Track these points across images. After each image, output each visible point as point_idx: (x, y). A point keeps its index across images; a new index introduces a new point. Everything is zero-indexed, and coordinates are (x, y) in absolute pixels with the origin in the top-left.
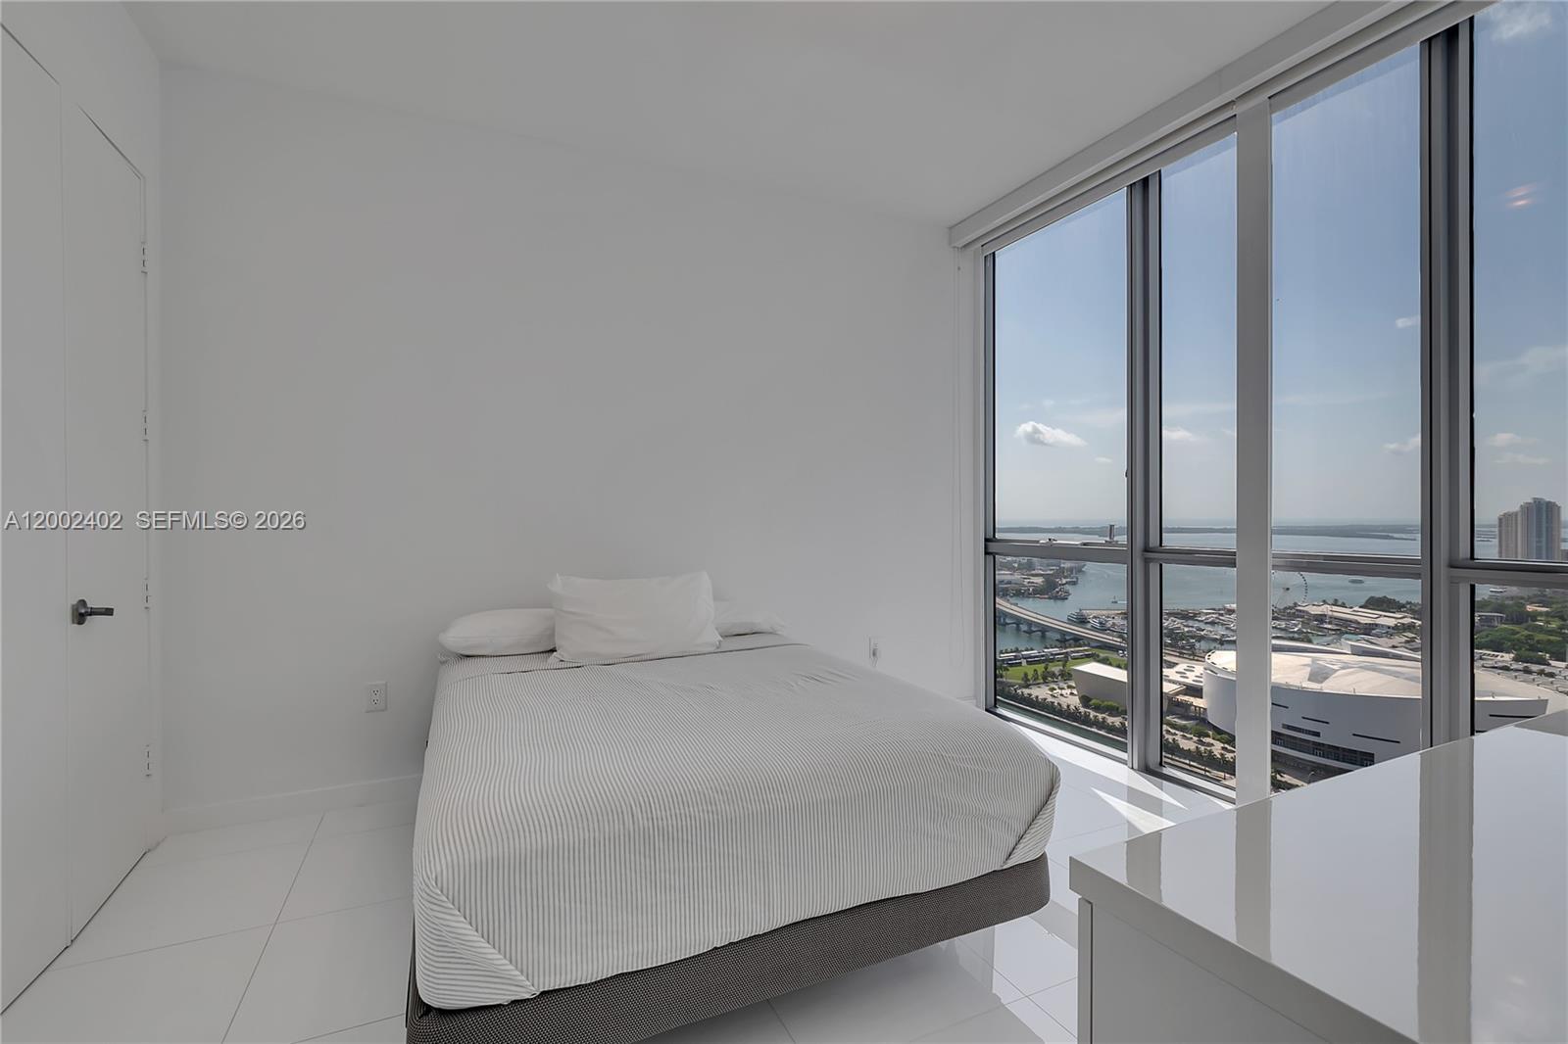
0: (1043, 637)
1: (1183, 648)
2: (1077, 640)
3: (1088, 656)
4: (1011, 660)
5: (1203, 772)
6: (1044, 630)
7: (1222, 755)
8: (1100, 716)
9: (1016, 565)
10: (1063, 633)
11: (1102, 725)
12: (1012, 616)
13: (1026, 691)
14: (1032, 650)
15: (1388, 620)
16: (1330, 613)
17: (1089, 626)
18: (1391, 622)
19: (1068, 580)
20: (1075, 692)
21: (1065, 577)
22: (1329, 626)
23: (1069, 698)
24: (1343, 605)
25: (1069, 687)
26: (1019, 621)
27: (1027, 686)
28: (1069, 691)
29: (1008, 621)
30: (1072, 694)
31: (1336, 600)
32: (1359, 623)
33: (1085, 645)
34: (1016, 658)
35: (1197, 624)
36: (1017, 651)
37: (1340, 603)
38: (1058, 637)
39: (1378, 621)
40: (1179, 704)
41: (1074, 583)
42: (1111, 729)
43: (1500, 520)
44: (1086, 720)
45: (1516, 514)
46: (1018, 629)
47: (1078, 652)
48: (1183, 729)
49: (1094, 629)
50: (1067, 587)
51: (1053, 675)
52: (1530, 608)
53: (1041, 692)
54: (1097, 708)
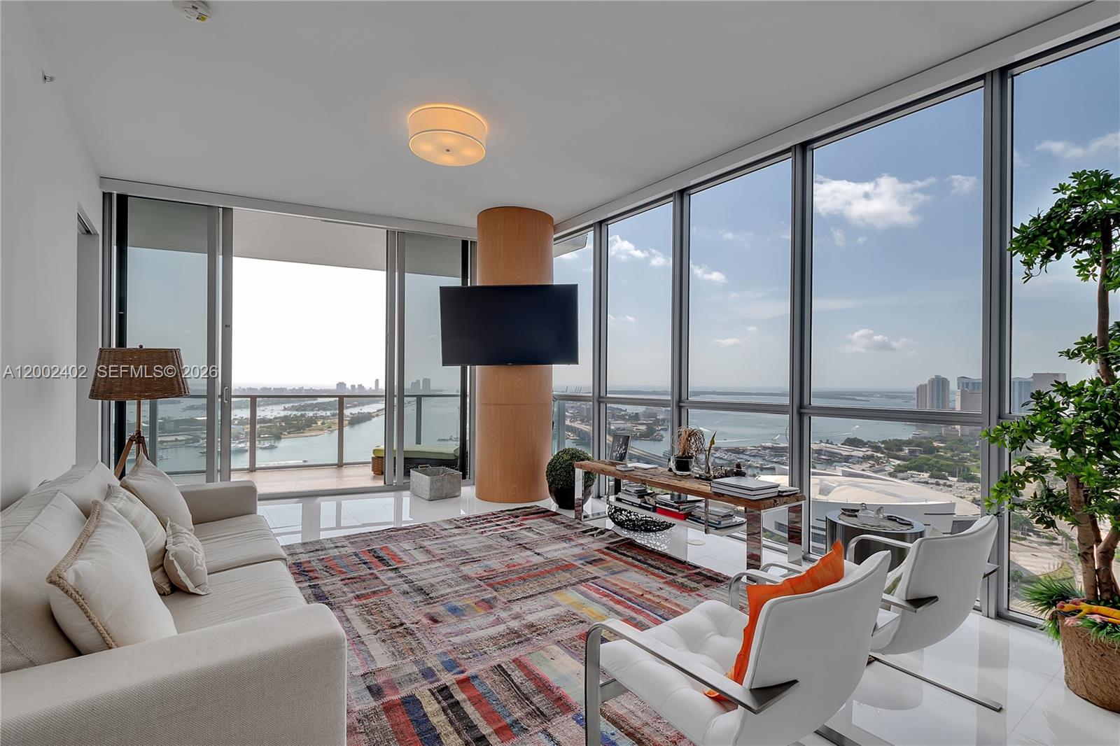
15: (859, 453)
16: (825, 448)
18: (861, 454)
21: (660, 426)
22: (824, 457)
24: (832, 444)
31: (828, 440)
32: (842, 455)
35: (745, 457)
37: (830, 442)
39: (853, 454)
43: (918, 389)
45: (926, 385)
52: (935, 444)
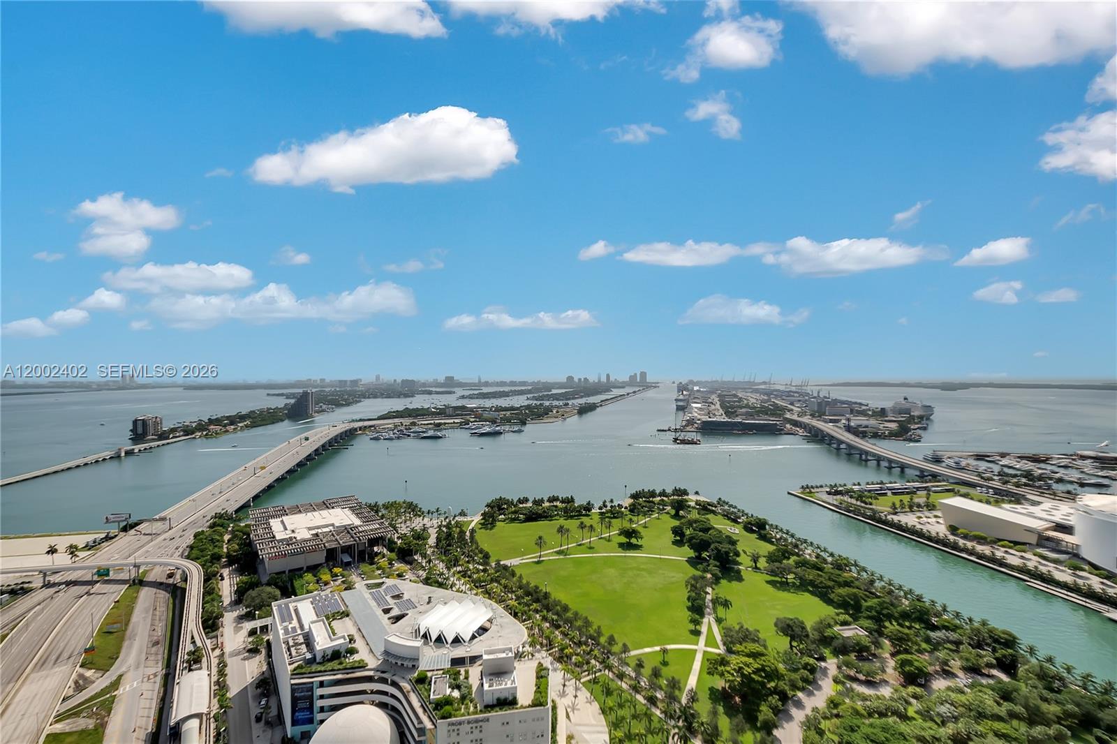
0: (902, 471)
1: (1040, 487)
2: (935, 476)
3: (948, 491)
4: (877, 490)
5: (1084, 604)
6: (903, 467)
7: (1103, 589)
8: (969, 544)
9: (870, 413)
10: (922, 471)
11: (972, 553)
12: (874, 455)
13: (896, 518)
14: (895, 483)
17: (944, 464)
19: (919, 426)
20: (941, 521)
21: (916, 423)
23: (937, 527)
25: (936, 516)
26: (879, 459)
27: (895, 513)
28: (934, 520)
29: (869, 458)
30: (938, 522)
33: (944, 481)
34: (881, 489)
35: (1050, 468)
36: (882, 483)
38: (918, 473)
40: (1049, 539)
41: (925, 429)
42: (981, 557)
44: (955, 546)
46: (878, 465)
47: (937, 486)
48: (1055, 561)
49: (949, 467)
50: (919, 432)
51: (919, 506)
53: (909, 519)
54: (965, 537)
